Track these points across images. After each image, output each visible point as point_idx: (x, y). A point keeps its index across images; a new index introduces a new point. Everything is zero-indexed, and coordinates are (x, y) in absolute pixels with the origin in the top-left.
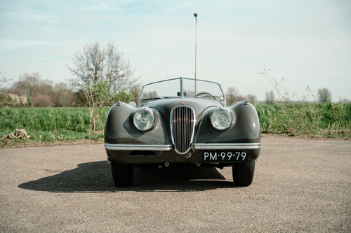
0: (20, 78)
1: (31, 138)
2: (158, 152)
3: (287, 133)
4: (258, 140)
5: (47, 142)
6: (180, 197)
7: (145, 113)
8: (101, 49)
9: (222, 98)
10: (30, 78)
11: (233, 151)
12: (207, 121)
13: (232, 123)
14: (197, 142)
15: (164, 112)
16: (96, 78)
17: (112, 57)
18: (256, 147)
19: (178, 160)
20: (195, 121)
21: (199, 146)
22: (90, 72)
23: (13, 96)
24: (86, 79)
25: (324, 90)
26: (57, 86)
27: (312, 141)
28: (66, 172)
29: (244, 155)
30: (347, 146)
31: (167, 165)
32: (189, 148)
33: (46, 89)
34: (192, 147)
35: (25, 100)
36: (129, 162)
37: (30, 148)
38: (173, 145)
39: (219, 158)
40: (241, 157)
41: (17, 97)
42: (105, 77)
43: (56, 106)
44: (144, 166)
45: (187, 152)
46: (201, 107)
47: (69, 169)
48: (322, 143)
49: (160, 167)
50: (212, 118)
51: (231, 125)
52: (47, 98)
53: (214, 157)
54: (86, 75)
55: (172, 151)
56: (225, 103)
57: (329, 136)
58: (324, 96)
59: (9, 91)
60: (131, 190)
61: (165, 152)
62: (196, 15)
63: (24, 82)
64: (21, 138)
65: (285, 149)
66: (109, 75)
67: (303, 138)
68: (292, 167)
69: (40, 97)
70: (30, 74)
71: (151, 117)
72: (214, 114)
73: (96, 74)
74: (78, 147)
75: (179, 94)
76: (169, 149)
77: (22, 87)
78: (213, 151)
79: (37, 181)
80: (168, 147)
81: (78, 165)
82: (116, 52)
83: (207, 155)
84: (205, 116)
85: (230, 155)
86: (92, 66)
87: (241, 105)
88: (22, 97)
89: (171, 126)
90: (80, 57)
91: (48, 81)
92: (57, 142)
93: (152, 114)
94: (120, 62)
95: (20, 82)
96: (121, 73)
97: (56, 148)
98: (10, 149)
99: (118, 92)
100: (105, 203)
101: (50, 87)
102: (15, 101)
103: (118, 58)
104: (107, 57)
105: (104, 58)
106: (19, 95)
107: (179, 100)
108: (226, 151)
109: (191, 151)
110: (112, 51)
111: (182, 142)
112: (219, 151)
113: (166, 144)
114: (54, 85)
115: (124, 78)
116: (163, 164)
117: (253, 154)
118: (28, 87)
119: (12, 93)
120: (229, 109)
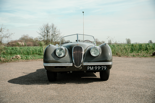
0: (22, 36)
1: (21, 59)
2: (67, 66)
3: (118, 55)
4: (111, 61)
5: (27, 60)
6: (77, 87)
7: (61, 49)
8: (49, 25)
9: (95, 42)
10: (26, 36)
11: (100, 66)
12: (88, 52)
13: (100, 53)
14: (84, 62)
15: (70, 49)
16: (48, 36)
17: (53, 28)
18: (110, 64)
19: (76, 70)
20: (83, 53)
21: (85, 64)
22: (45, 34)
23: (20, 43)
24: (44, 36)
25: (128, 39)
26: (35, 39)
27: (128, 58)
28: (31, 73)
29: (105, 67)
30: (142, 60)
31: (71, 72)
32: (81, 65)
33: (31, 40)
34: (82, 64)
35: (23, 44)
36: (55, 71)
37: (20, 62)
38: (74, 63)
39: (94, 69)
40: (104, 68)
41: (21, 43)
42: (51, 35)
43: (34, 46)
44: (62, 73)
45: (80, 66)
46: (86, 46)
47: (32, 72)
48: (132, 59)
49: (68, 73)
50: (91, 51)
51: (99, 54)
52: (31, 43)
53: (92, 69)
54: (44, 35)
55: (73, 66)
56: (96, 44)
57: (134, 56)
58: (129, 41)
59: (18, 41)
60: (56, 83)
61: (70, 66)
62: (83, 12)
63: (23, 38)
64: (17, 58)
65: (118, 62)
66: (52, 35)
67: (124, 57)
68: (123, 70)
69: (29, 43)
70: (25, 35)
71: (64, 51)
72: (92, 50)
73: (47, 34)
74: (38, 62)
75: (76, 41)
76: (72, 65)
77: (23, 39)
78: (92, 66)
79: (17, 78)
80: (71, 65)
81: (37, 70)
82: (55, 26)
83: (89, 68)
84: (88, 50)
85: (99, 67)
86: (46, 32)
87: (103, 45)
88: (22, 43)
89: (73, 55)
90: (41, 28)
91: (31, 37)
92: (31, 60)
93: (64, 50)
94: (56, 30)
95: (22, 38)
96: (56, 34)
97: (30, 62)
98: (12, 63)
99: (55, 41)
100: (42, 91)
101: (32, 39)
102: (20, 44)
103: (55, 29)
104: (51, 28)
105: (50, 28)
106: (22, 42)
107: (76, 43)
108: (97, 66)
109: (82, 66)
110: (53, 26)
111: (78, 62)
112: (94, 66)
113: (70, 63)
114: (34, 39)
115: (58, 36)
116: (69, 72)
117: (109, 67)
118: (24, 39)
119: (19, 41)
120: (98, 47)
